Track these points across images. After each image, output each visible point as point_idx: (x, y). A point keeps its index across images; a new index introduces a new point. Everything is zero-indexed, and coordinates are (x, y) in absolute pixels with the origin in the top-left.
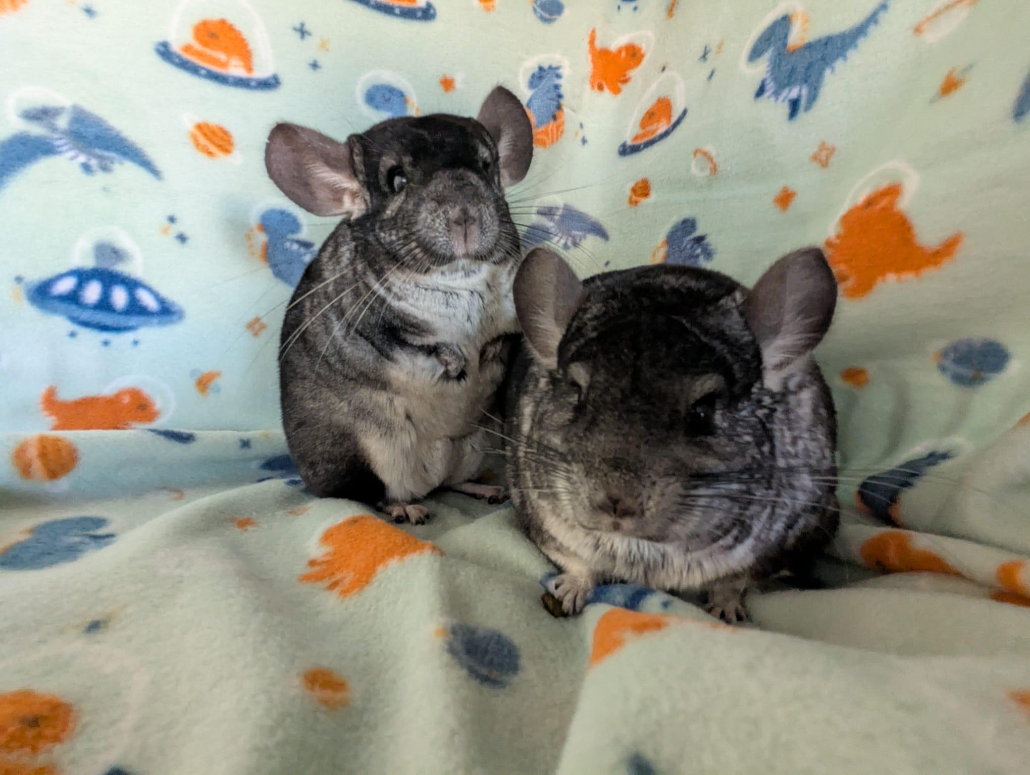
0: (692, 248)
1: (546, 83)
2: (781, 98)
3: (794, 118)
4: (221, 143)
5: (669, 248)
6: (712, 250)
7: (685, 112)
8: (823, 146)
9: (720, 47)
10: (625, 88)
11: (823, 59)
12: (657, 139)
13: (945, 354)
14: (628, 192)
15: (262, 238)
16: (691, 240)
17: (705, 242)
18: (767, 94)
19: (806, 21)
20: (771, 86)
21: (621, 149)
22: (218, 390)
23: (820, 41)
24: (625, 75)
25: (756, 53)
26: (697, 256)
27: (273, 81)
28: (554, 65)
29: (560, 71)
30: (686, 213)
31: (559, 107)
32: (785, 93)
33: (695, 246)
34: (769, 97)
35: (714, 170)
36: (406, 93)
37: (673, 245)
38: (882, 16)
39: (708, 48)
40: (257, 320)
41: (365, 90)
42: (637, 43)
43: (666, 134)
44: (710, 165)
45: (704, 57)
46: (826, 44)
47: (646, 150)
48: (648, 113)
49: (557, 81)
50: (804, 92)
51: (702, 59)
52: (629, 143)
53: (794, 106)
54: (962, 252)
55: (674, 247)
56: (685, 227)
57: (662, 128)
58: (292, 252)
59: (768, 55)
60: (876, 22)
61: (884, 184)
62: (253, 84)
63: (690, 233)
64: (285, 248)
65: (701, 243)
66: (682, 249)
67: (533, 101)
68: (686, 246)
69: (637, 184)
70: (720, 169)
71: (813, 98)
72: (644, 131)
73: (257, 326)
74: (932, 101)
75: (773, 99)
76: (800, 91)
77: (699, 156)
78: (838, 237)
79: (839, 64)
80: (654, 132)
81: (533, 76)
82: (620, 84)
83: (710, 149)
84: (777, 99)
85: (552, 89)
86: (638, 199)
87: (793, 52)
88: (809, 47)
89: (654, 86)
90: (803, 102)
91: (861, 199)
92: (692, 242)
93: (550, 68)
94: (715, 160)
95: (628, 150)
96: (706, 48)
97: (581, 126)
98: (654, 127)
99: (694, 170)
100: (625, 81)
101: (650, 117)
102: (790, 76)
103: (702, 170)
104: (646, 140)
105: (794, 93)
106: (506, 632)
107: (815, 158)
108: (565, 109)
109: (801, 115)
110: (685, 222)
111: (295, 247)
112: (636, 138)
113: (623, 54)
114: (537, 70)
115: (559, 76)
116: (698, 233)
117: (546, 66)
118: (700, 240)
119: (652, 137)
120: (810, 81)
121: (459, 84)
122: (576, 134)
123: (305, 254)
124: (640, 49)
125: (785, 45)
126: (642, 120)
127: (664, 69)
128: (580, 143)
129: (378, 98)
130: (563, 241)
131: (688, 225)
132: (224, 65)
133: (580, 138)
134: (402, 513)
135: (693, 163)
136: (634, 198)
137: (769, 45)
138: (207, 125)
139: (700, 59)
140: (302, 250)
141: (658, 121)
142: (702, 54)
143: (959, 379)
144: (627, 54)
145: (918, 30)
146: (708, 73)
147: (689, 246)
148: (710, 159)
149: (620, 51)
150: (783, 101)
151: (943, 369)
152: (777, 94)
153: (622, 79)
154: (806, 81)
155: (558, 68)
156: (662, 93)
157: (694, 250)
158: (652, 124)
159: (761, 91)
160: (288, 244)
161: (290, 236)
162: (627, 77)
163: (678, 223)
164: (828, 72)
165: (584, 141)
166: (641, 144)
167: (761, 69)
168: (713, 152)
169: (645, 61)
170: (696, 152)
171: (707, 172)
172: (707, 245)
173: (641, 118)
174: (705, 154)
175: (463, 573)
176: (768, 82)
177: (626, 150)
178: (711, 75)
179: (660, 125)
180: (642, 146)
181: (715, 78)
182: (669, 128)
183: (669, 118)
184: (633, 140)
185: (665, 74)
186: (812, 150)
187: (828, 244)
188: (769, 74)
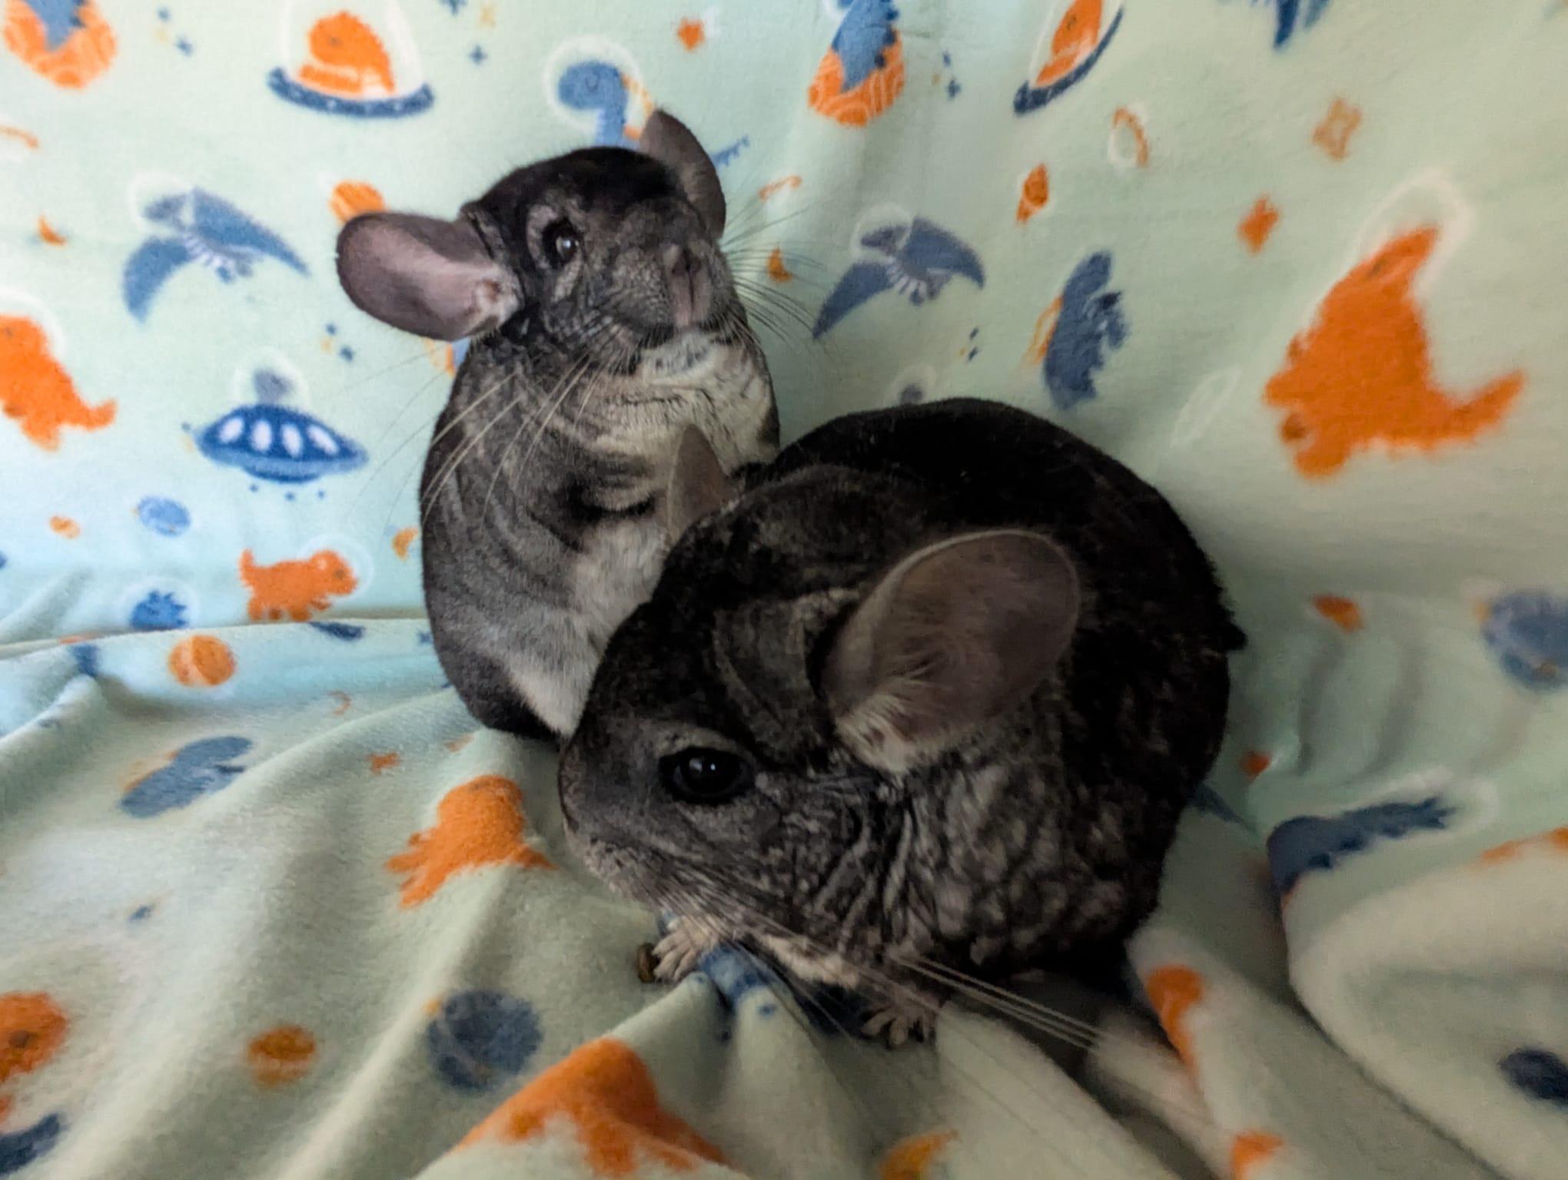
3: (1284, 45)
7: (1118, 19)
8: (1337, 108)
12: (1072, 77)
13: (1496, 609)
14: (1018, 193)
16: (1095, 301)
17: (1116, 307)
21: (1019, 97)
27: (424, 96)
30: (1100, 242)
31: (891, 38)
35: (1144, 154)
36: (623, 70)
43: (1088, 65)
44: (1137, 146)
47: (1052, 102)
48: (1066, 16)
52: (1033, 85)
53: (1285, 16)
54: (1518, 414)
57: (1082, 52)
62: (398, 107)
63: (1098, 285)
65: (1109, 310)
66: (1080, 317)
67: (844, 34)
69: (1032, 176)
70: (1152, 154)
72: (1056, 58)
77: (1121, 123)
78: (1312, 335)
80: (1070, 60)
83: (1140, 110)
86: (1031, 207)
90: (1304, 6)
94: (1146, 134)
95: (1030, 100)
97: (947, 60)
98: (1072, 48)
99: (1113, 156)
101: (1068, 27)
103: (1125, 155)
104: (1055, 78)
106: (538, 1007)
107: (1321, 135)
108: (904, 39)
109: (1297, 36)
112: (1044, 73)
116: (1110, 287)
119: (1062, 74)
121: (710, 31)
122: (936, 79)
126: (1057, 33)
128: (945, 94)
129: (579, 88)
130: (912, 288)
132: (356, 86)
133: (945, 83)
135: (1112, 140)
136: (1026, 205)
138: (350, 187)
141: (1080, 37)
143: (1513, 665)
148: (1139, 133)
151: (1490, 638)
158: (1068, 45)
165: (953, 89)
166: (1049, 88)
168: (1143, 120)
170: (1117, 116)
171: (1132, 161)
173: (1056, 29)
174: (1131, 120)
175: (527, 907)
177: (1027, 101)
179: (1082, 45)
180: (1050, 93)
182: (1093, 54)
183: (1096, 30)
184: (1039, 79)
186: (1315, 117)
187: (1294, 347)
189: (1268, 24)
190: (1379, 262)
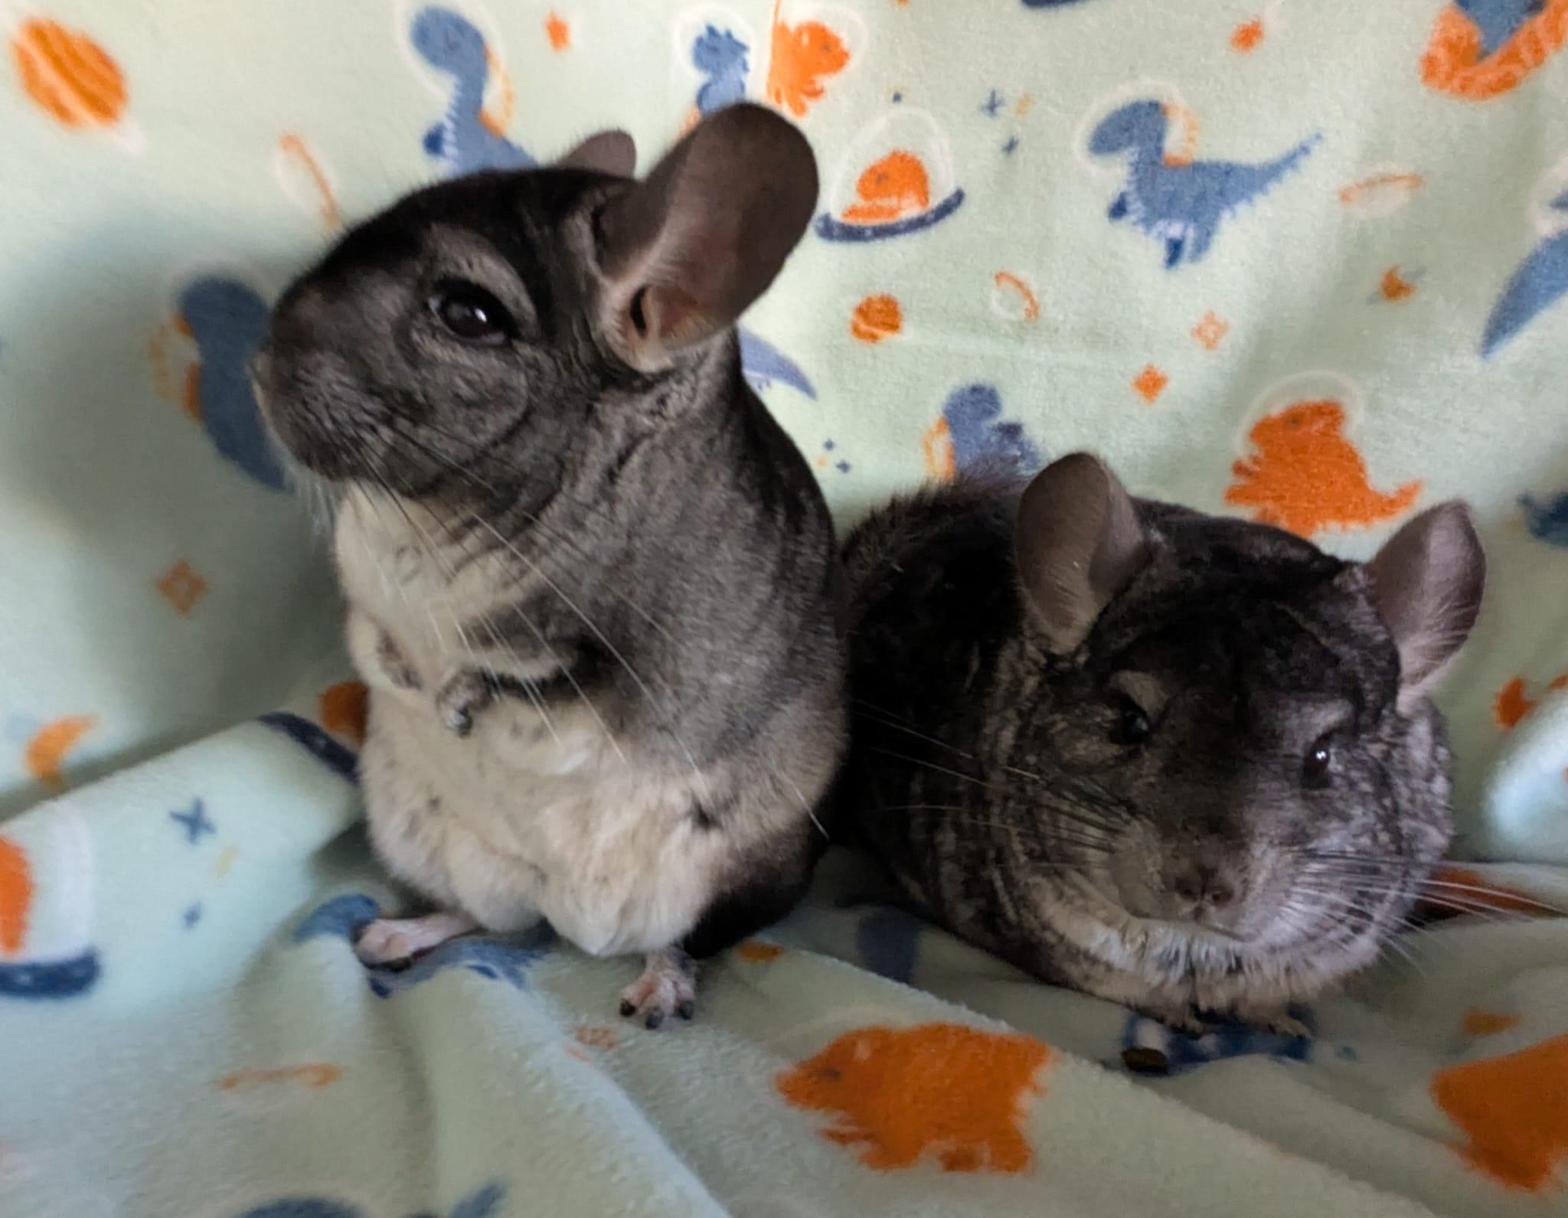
2: (1155, 231)
3: (1174, 268)
4: (92, 88)
7: (959, 197)
8: (1210, 318)
9: (1026, 101)
10: (812, 105)
11: (1221, 193)
12: (902, 227)
14: (850, 315)
15: (189, 353)
16: (993, 430)
17: (1024, 437)
18: (1133, 218)
19: (1192, 127)
20: (1136, 206)
21: (821, 225)
23: (1217, 165)
24: (812, 82)
25: (1103, 143)
30: (977, 374)
32: (1161, 225)
34: (1134, 224)
35: (1034, 311)
38: (1303, 162)
39: (998, 96)
42: (829, 24)
43: (919, 224)
44: (1027, 304)
45: (992, 107)
46: (1227, 173)
47: (879, 241)
48: (872, 171)
50: (1191, 234)
51: (988, 112)
52: (837, 217)
53: (1175, 251)
54: (1422, 504)
57: (910, 210)
59: (1130, 154)
60: (1294, 167)
61: (1315, 397)
63: (990, 413)
65: (1018, 439)
66: (982, 443)
69: (869, 302)
70: (1043, 314)
71: (1202, 246)
72: (869, 204)
73: (183, 587)
74: (1371, 301)
75: (1140, 229)
76: (1185, 229)
77: (1006, 285)
78: (1255, 460)
79: (1242, 208)
80: (892, 212)
82: (804, 99)
83: (1022, 275)
84: (1148, 231)
86: (876, 331)
88: (1199, 168)
89: (880, 124)
90: (1188, 247)
91: (1277, 410)
93: (729, 36)
94: (1035, 298)
95: (836, 232)
96: (993, 95)
98: (892, 202)
99: (997, 307)
100: (816, 94)
101: (879, 181)
102: (1170, 203)
103: (1012, 308)
104: (876, 222)
105: (1175, 230)
107: (1199, 332)
109: (1184, 265)
110: (976, 390)
112: (853, 212)
113: (805, 40)
114: (704, 32)
117: (720, 29)
119: (890, 221)
120: (1201, 220)
121: (575, 35)
124: (837, 42)
125: (1159, 150)
126: (862, 181)
127: (897, 98)
129: (438, 38)
135: (995, 295)
136: (863, 327)
137: (1130, 141)
139: (982, 109)
141: (900, 195)
142: (985, 102)
144: (813, 43)
145: (1345, 196)
146: (1005, 139)
148: (1028, 294)
149: (800, 31)
150: (1158, 237)
152: (1148, 223)
153: (808, 88)
154: (1196, 220)
155: (743, 47)
156: (905, 144)
158: (885, 196)
159: (1118, 210)
162: (818, 86)
163: (963, 390)
164: (1226, 215)
166: (869, 229)
167: (1114, 174)
168: (1034, 286)
169: (853, 65)
170: (999, 277)
171: (1022, 314)
173: (858, 177)
174: (1019, 285)
176: (1130, 199)
177: (832, 230)
178: (1011, 146)
179: (905, 202)
180: (869, 233)
181: (1019, 154)
182: (926, 215)
183: (924, 195)
184: (845, 215)
185: (901, 109)
186: (1195, 320)
187: (1239, 469)
188: (1132, 187)
189: (1158, 251)
190: (1295, 418)
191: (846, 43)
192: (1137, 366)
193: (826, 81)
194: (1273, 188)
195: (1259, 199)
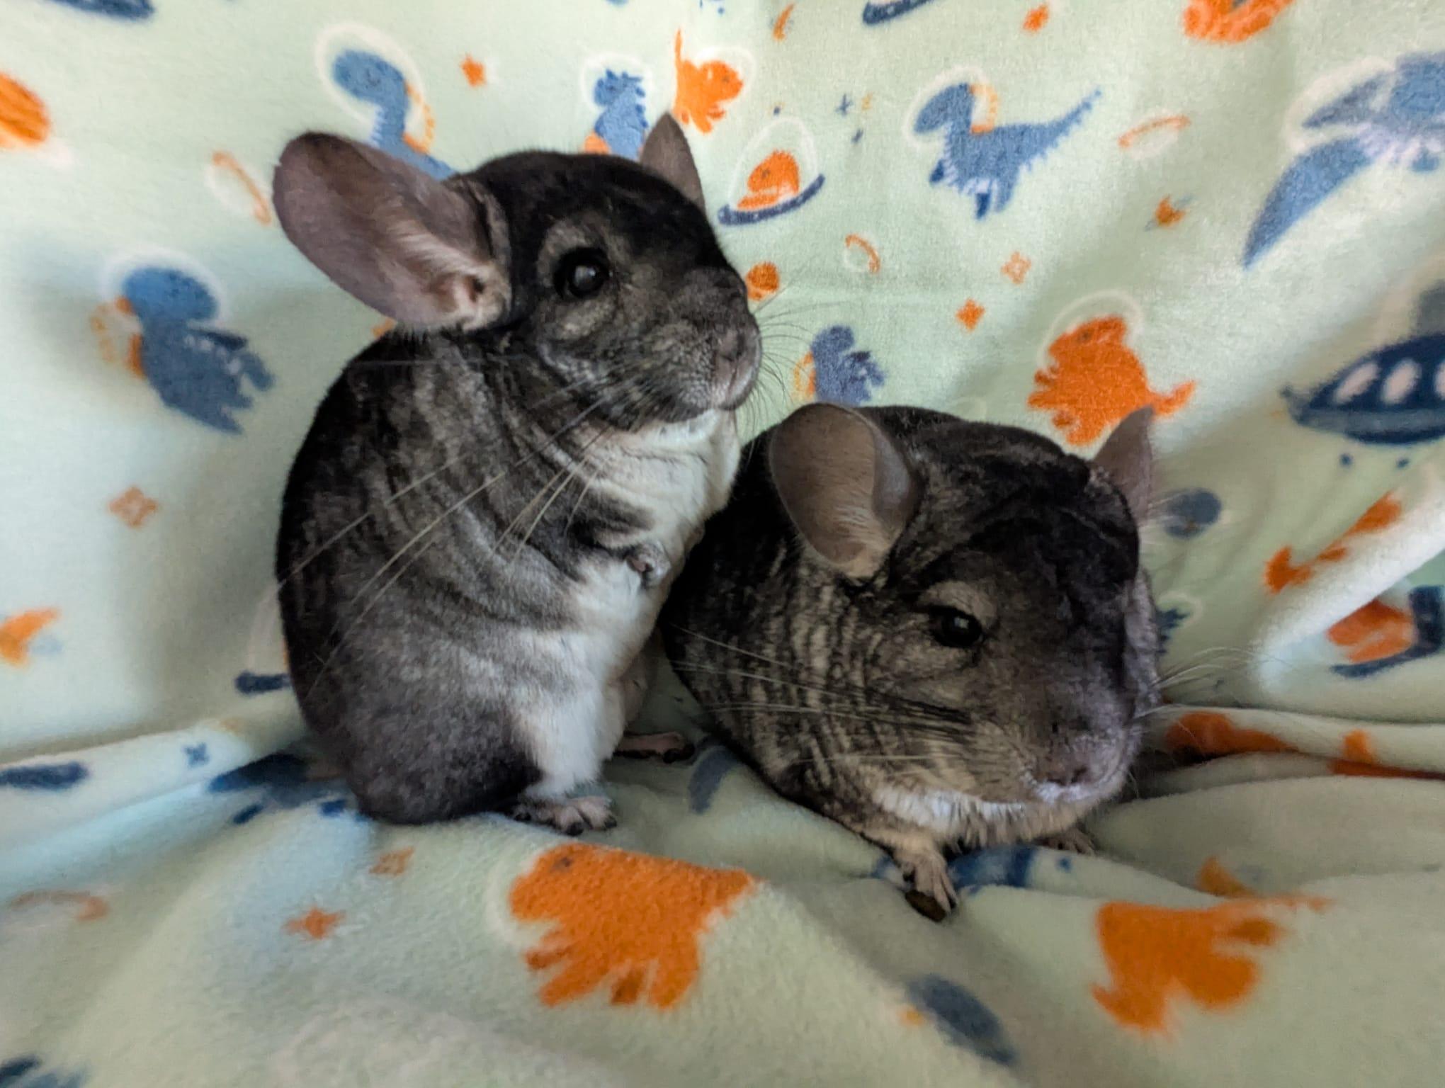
0: (852, 366)
1: (623, 100)
2: (966, 189)
3: (983, 218)
4: (16, 116)
5: (819, 364)
6: (882, 372)
7: (821, 180)
8: (1016, 257)
9: (868, 100)
10: (716, 125)
11: (1018, 151)
12: (779, 209)
15: (132, 326)
16: (848, 357)
17: (870, 360)
18: (948, 180)
19: (993, 99)
20: (951, 171)
21: (722, 214)
22: (55, 648)
23: (1014, 128)
24: (716, 107)
25: (925, 123)
26: (863, 379)
27: (137, 3)
28: (631, 74)
29: (643, 85)
30: (836, 318)
32: (971, 183)
33: (857, 365)
34: (950, 185)
35: (876, 264)
37: (823, 362)
38: (1085, 115)
39: (848, 99)
40: (133, 494)
41: (333, 58)
42: (728, 62)
43: (793, 205)
44: (870, 259)
45: (844, 108)
46: (1022, 133)
47: (763, 222)
48: (758, 169)
49: (640, 101)
50: (996, 187)
51: (841, 112)
52: (734, 207)
53: (983, 202)
55: (826, 364)
56: (837, 338)
57: (786, 195)
58: (204, 356)
59: (945, 129)
60: (1078, 122)
61: (1102, 315)
63: (846, 346)
64: (185, 347)
65: (865, 362)
66: (838, 367)
67: (605, 124)
68: (843, 364)
69: (756, 268)
70: (884, 266)
71: (1005, 198)
72: (756, 194)
73: (135, 507)
74: (1147, 229)
75: (955, 188)
76: (991, 184)
77: (854, 245)
78: (1053, 370)
79: (1037, 162)
80: (772, 199)
81: (600, 83)
82: (709, 119)
84: (961, 189)
85: (633, 109)
86: (760, 291)
87: (981, 135)
88: (1000, 132)
89: (765, 132)
90: (994, 199)
91: (1071, 328)
92: (852, 359)
93: (625, 76)
94: (876, 253)
95: (733, 218)
96: (845, 98)
98: (773, 190)
99: (848, 263)
100: (718, 115)
101: (764, 176)
102: (977, 164)
103: (859, 264)
104: (761, 207)
105: (983, 186)
107: (1007, 269)
109: (991, 214)
110: (835, 330)
111: (207, 345)
112: (745, 202)
113: (710, 75)
114: (604, 75)
115: (640, 93)
116: (858, 347)
117: (618, 72)
118: (862, 357)
119: (770, 205)
120: (1003, 175)
121: (491, 74)
123: (229, 361)
124: (734, 74)
125: (968, 123)
126: (752, 177)
127: (777, 111)
129: (359, 76)
131: (840, 336)
134: (578, 818)
135: (846, 253)
137: (945, 118)
139: (837, 110)
140: (222, 352)
141: (778, 184)
142: (839, 104)
143: (1173, 531)
144: (715, 77)
145: (1123, 142)
146: (853, 132)
147: (847, 364)
148: (870, 251)
149: (705, 69)
150: (969, 193)
152: (960, 182)
153: (712, 111)
154: (998, 175)
155: (637, 80)
156: (782, 146)
157: (857, 370)
158: (770, 186)
159: (937, 175)
160: (190, 340)
161: (193, 324)
162: (720, 109)
163: (825, 331)
164: (1023, 169)
166: (756, 213)
167: (934, 146)
168: (875, 245)
169: (745, 91)
170: (849, 239)
171: (866, 268)
172: (875, 365)
173: (749, 175)
174: (864, 244)
176: (946, 164)
177: (730, 217)
178: (858, 137)
179: (782, 190)
180: (756, 216)
181: (863, 142)
182: (797, 198)
183: (795, 183)
184: (739, 205)
185: (781, 119)
186: (1003, 260)
187: (1040, 378)
188: (948, 155)
189: (971, 205)
190: (1085, 334)
191: (741, 75)
192: (959, 300)
193: (726, 105)
194: (1061, 140)
195: (1050, 152)
